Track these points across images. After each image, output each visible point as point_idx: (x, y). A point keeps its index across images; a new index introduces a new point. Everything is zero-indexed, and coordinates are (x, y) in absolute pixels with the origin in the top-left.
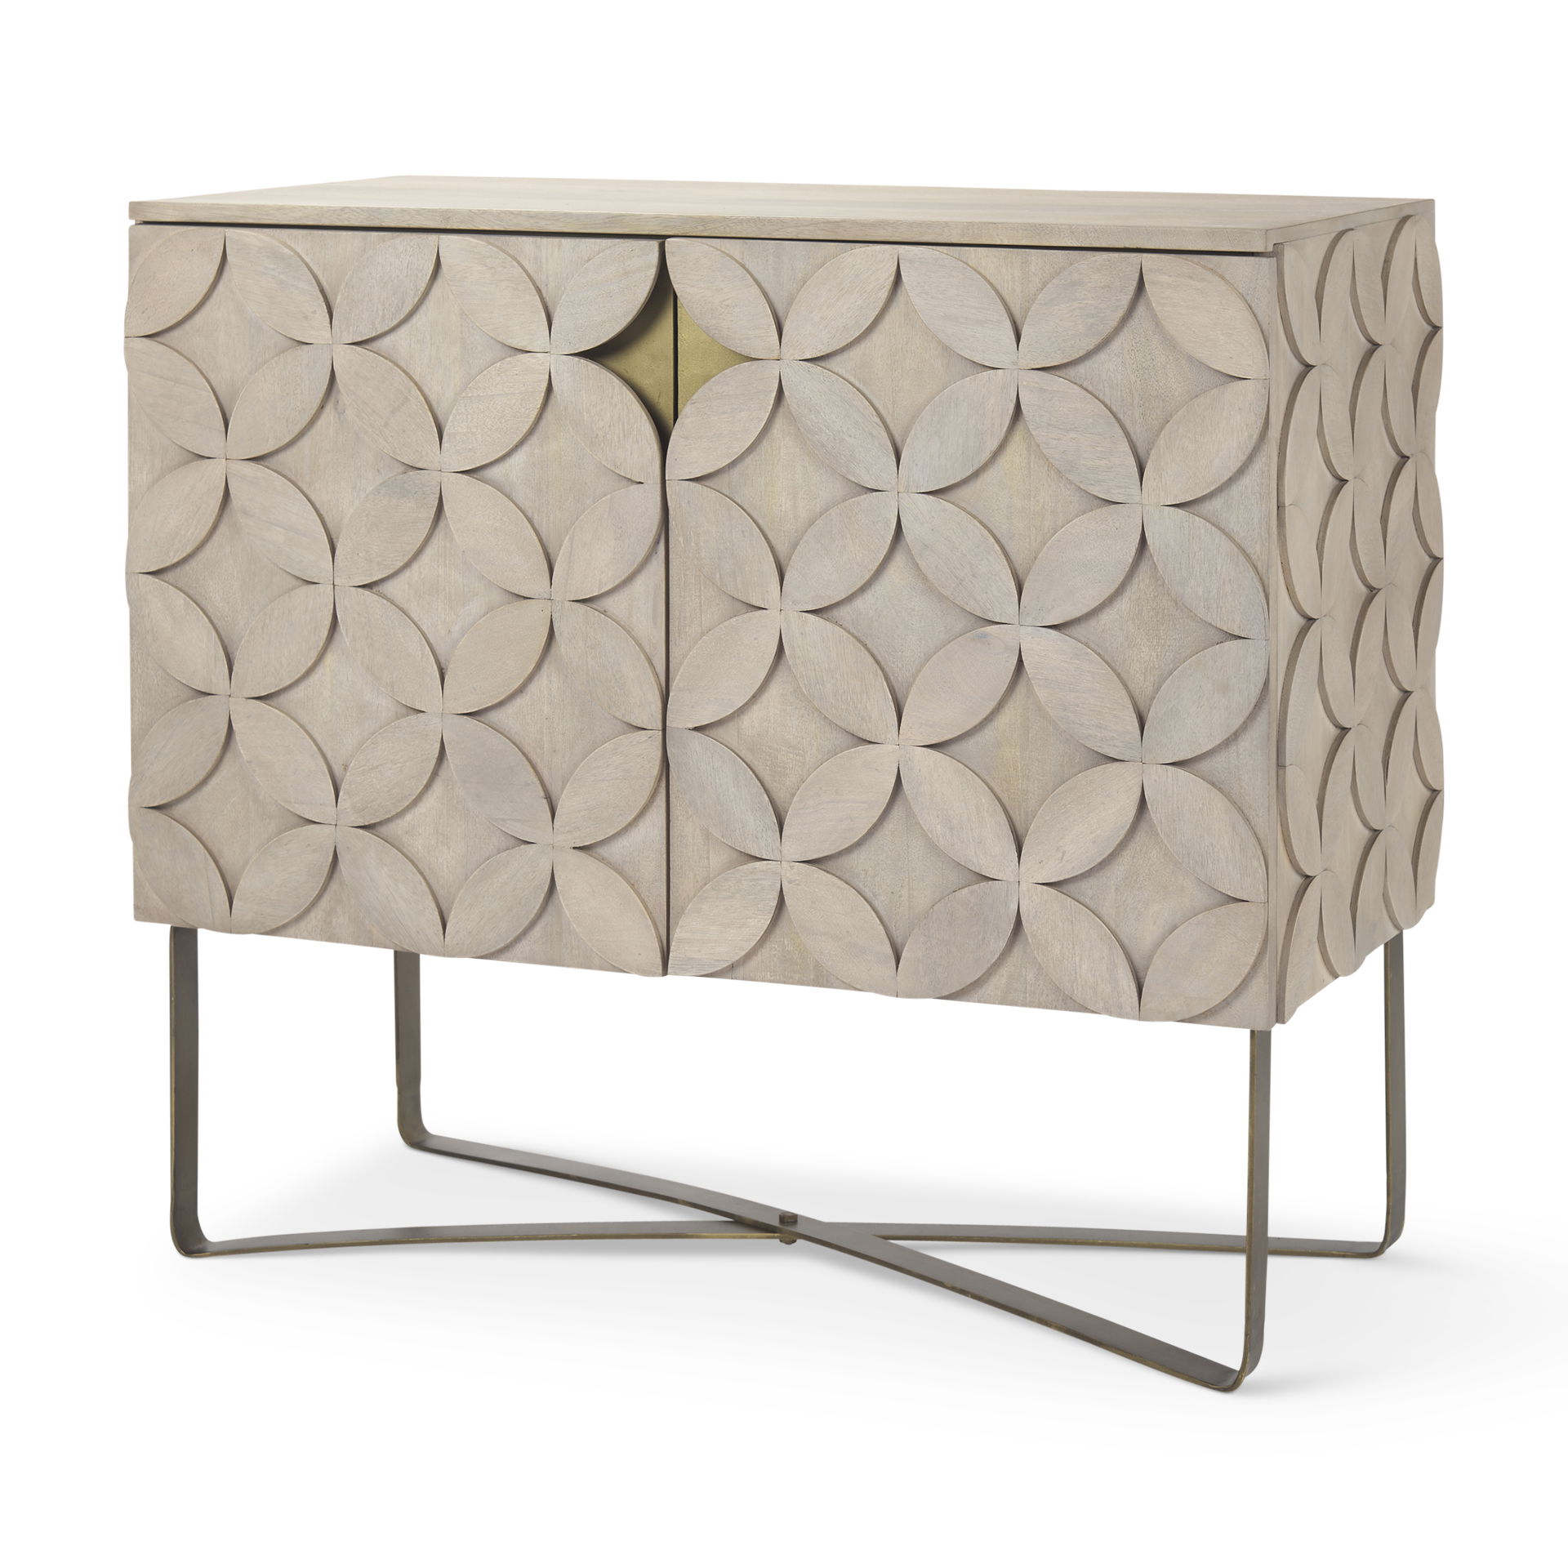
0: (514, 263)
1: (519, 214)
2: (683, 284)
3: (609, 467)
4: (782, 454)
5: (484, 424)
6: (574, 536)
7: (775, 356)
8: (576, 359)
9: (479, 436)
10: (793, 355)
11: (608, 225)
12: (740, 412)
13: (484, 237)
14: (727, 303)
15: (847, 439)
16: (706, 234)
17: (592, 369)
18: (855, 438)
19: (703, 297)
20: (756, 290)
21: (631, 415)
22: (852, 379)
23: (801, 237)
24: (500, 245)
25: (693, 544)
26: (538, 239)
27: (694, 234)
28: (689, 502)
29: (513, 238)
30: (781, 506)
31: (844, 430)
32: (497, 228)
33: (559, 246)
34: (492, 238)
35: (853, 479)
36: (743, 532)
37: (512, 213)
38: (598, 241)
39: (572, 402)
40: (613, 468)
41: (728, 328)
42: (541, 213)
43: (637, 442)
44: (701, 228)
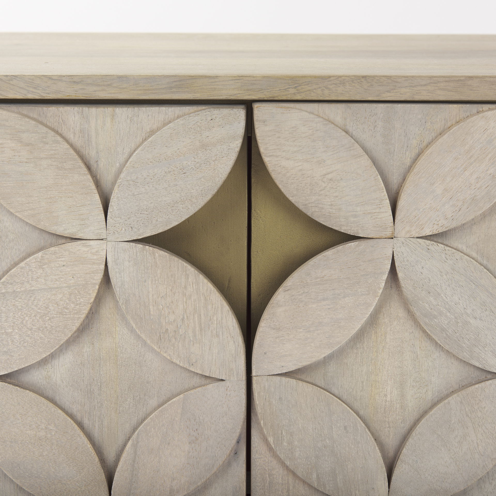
0: (59, 138)
1: (60, 78)
2: (277, 156)
3: (181, 365)
4: (388, 340)
5: (22, 323)
6: (138, 442)
7: (389, 234)
8: (140, 246)
9: (17, 337)
10: (408, 232)
11: (174, 90)
12: (344, 297)
13: (14, 107)
14: (330, 176)
15: (472, 321)
16: (299, 97)
17: (160, 256)
18: (481, 319)
19: (301, 170)
20: (366, 161)
21: (210, 307)
22: (474, 255)
23: (417, 98)
24: (35, 116)
25: (285, 444)
26: (86, 109)
27: (284, 98)
28: (280, 399)
29: (52, 110)
30: (386, 395)
31: (469, 311)
32: (30, 96)
33: (113, 116)
34: (25, 109)
35: (477, 364)
36: (345, 428)
37: (50, 78)
38: (163, 109)
39: (135, 295)
40: (186, 366)
41: (332, 205)
42: (88, 77)
43: (218, 336)
44: (292, 91)
